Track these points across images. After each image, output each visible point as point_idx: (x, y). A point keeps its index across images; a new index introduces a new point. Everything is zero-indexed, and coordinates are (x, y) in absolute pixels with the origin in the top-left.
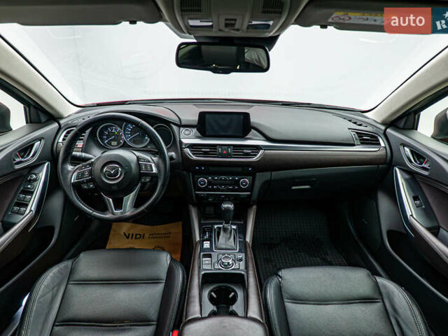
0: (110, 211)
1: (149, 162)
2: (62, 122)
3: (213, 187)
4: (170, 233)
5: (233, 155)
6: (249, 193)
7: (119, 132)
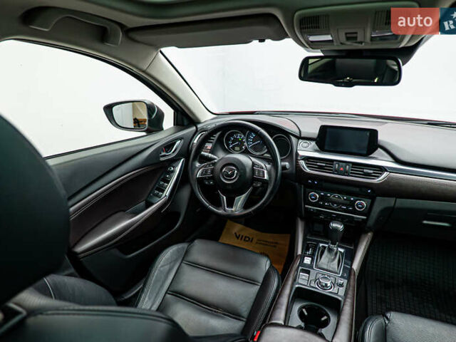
0: (223, 207)
1: (263, 168)
2: (199, 126)
3: (324, 203)
4: (277, 243)
5: (351, 173)
6: (365, 218)
7: (243, 139)
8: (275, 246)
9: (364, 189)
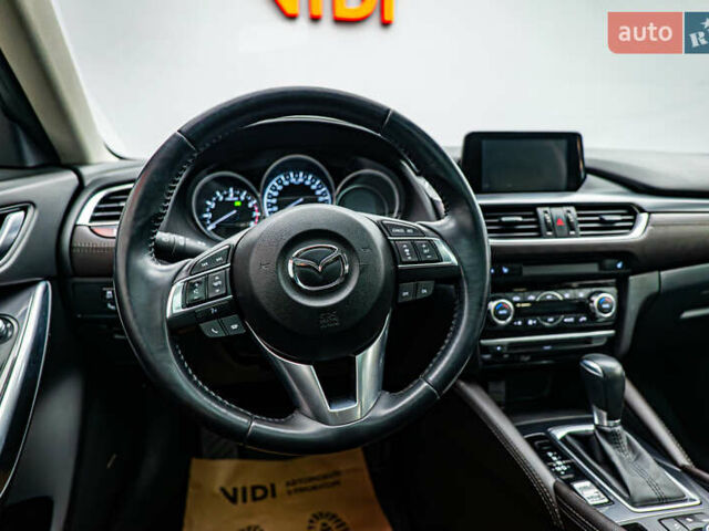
0: (306, 408)
1: (424, 234)
2: (85, 171)
3: (525, 323)
4: (337, 473)
5: (582, 229)
6: (612, 332)
7: (245, 202)
8: (337, 483)
9: (609, 262)
